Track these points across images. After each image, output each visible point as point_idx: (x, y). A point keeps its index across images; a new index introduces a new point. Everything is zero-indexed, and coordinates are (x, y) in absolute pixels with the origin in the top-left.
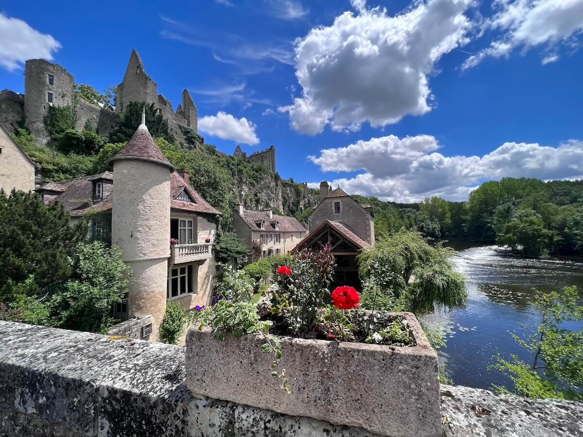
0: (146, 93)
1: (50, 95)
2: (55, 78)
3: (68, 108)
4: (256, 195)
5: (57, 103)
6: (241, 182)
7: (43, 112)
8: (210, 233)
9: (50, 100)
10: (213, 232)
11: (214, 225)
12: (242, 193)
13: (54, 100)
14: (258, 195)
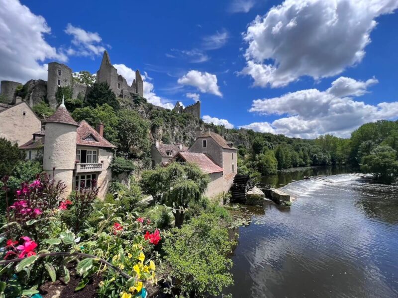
0: (110, 75)
1: (59, 81)
2: (62, 71)
3: (68, 87)
4: (184, 134)
5: (63, 85)
6: (173, 125)
7: (55, 90)
8: (108, 158)
9: (59, 84)
10: (110, 157)
11: (111, 153)
12: (174, 132)
13: (61, 83)
14: (186, 133)
